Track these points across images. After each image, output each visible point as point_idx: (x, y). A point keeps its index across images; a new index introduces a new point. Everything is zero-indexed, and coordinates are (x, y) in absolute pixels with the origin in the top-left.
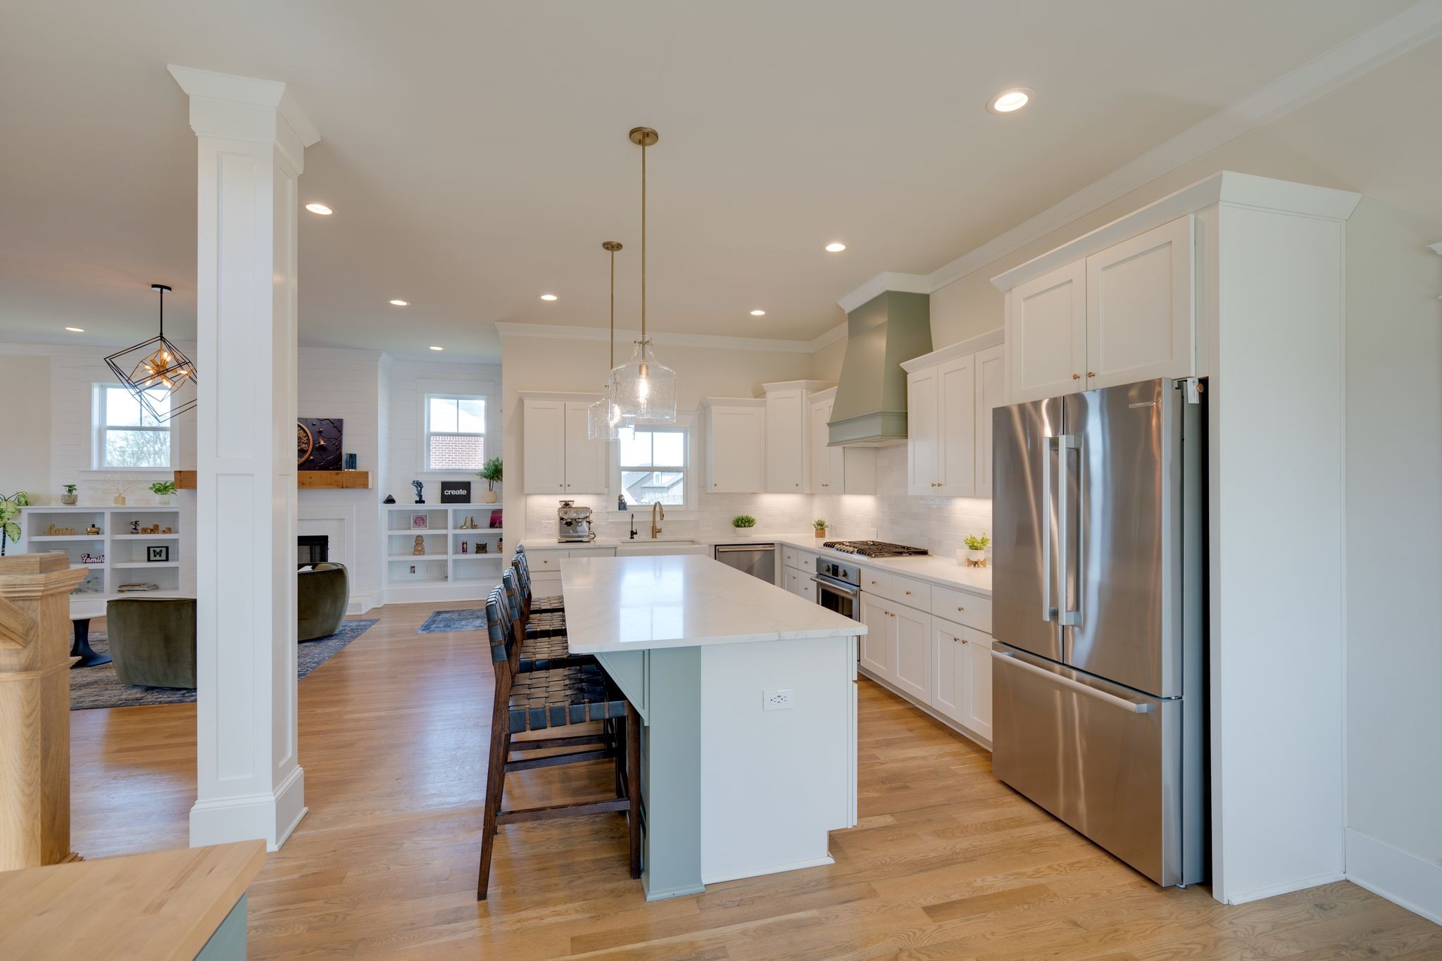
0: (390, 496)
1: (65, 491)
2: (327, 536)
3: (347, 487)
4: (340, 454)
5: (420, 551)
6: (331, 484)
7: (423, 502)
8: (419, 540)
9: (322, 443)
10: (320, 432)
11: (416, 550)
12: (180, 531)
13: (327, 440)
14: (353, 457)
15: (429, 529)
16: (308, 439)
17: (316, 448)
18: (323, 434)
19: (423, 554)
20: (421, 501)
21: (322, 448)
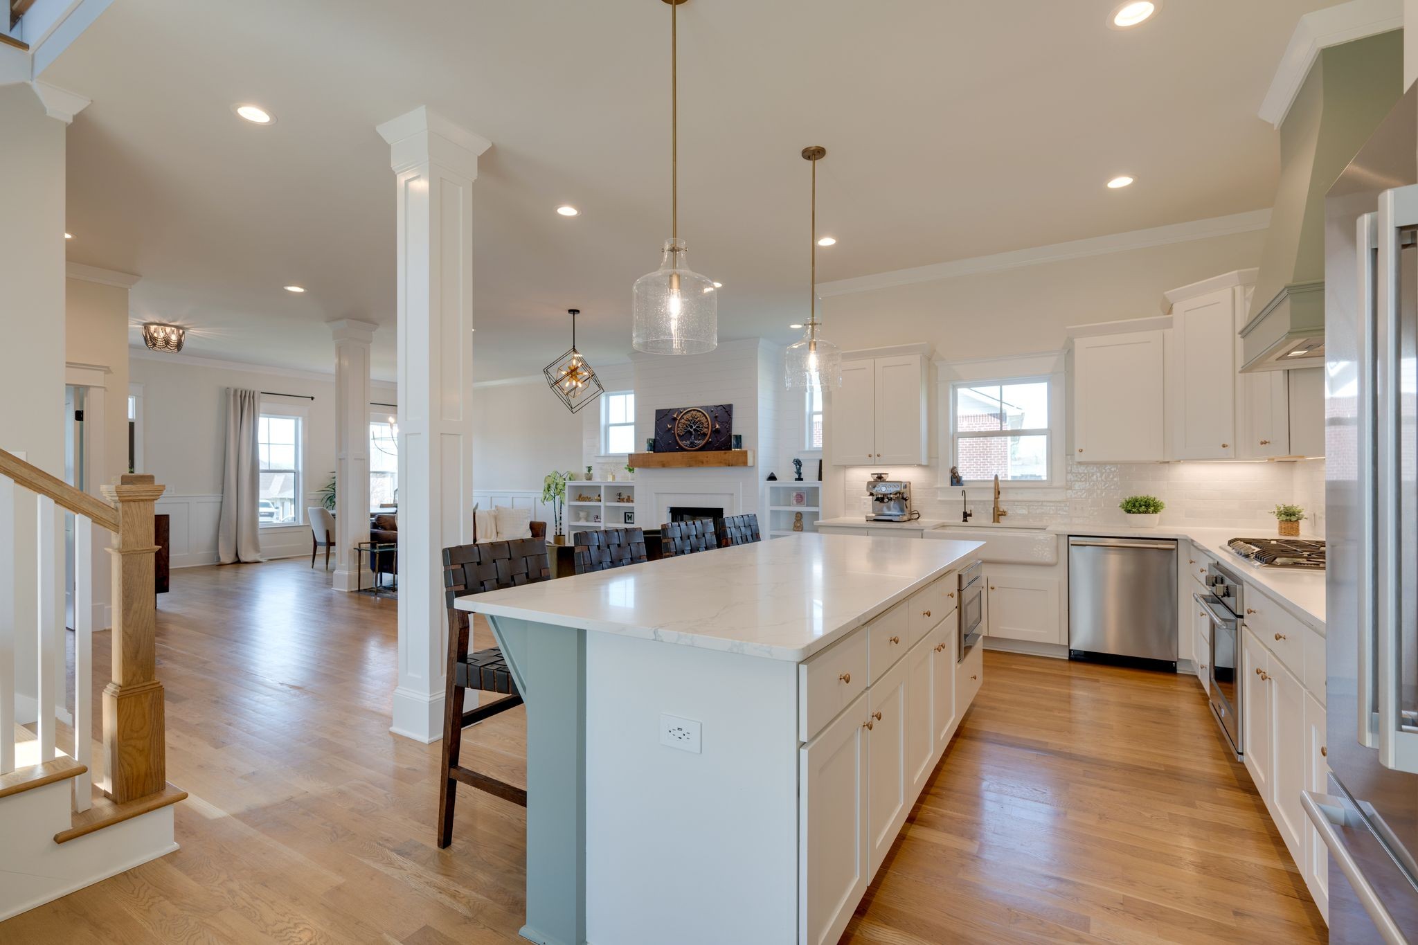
0: (772, 473)
1: (585, 471)
2: (722, 509)
3: (732, 465)
4: (730, 436)
5: (798, 527)
6: (721, 462)
7: (802, 479)
8: (799, 516)
9: (717, 426)
10: (716, 417)
11: (795, 526)
12: (635, 501)
13: (721, 423)
14: (739, 438)
15: (807, 506)
16: (708, 424)
17: (714, 431)
18: (718, 419)
19: (802, 531)
20: (800, 479)
21: (717, 431)
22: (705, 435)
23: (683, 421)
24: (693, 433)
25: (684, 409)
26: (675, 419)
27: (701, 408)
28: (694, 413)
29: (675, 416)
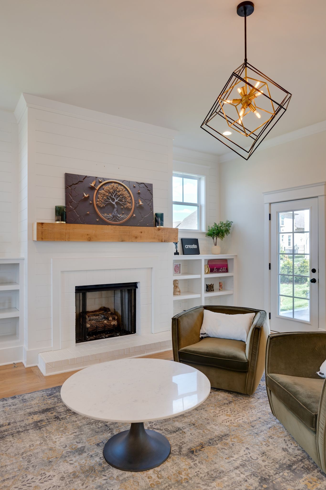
4: (153, 213)
6: (154, 238)
9: (141, 203)
10: (139, 193)
13: (143, 200)
14: (161, 216)
16: (131, 199)
17: (137, 207)
18: (141, 196)
20: (177, 253)
21: (140, 207)
22: (129, 209)
23: (102, 191)
24: (116, 206)
25: (104, 179)
26: (93, 188)
27: (123, 181)
28: (115, 185)
29: (93, 185)
